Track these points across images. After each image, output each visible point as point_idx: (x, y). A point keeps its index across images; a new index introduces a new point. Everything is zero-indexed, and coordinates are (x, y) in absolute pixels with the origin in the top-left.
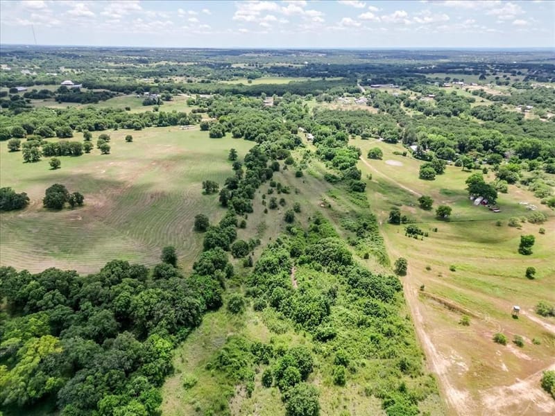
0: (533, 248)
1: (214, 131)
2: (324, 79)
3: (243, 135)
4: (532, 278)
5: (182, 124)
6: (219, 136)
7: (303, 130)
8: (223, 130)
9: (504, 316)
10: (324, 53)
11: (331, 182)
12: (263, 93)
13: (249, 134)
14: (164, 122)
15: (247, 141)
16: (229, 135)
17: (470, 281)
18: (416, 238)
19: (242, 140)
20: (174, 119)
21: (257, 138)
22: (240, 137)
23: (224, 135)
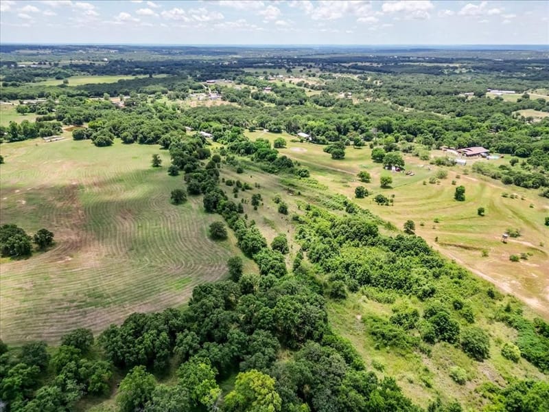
0: (466, 195)
1: (101, 138)
2: (151, 76)
3: (135, 140)
4: (483, 216)
5: (43, 135)
7: (190, 129)
8: (109, 137)
9: (498, 243)
10: (114, 49)
11: (273, 173)
12: (106, 94)
13: (145, 137)
14: (19, 136)
17: (454, 226)
18: (387, 205)
19: (136, 145)
20: (31, 130)
21: (160, 141)
22: (133, 142)
23: (113, 143)
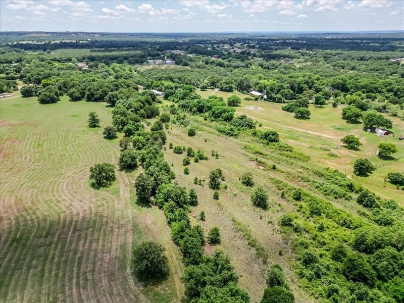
1: (45, 95)
3: (83, 97)
6: (53, 101)
7: (142, 87)
8: (56, 94)
11: (232, 135)
12: (74, 59)
13: (92, 95)
15: (91, 102)
16: (65, 99)
19: (83, 102)
21: (107, 98)
22: (81, 100)
23: (59, 100)
